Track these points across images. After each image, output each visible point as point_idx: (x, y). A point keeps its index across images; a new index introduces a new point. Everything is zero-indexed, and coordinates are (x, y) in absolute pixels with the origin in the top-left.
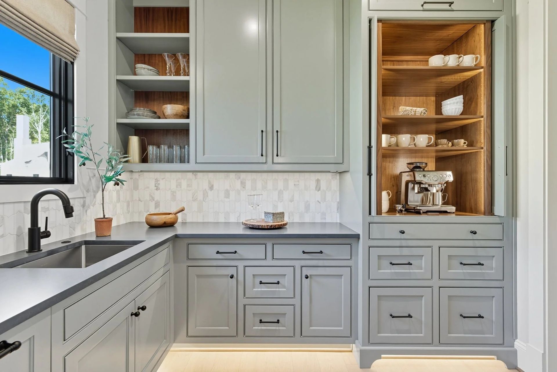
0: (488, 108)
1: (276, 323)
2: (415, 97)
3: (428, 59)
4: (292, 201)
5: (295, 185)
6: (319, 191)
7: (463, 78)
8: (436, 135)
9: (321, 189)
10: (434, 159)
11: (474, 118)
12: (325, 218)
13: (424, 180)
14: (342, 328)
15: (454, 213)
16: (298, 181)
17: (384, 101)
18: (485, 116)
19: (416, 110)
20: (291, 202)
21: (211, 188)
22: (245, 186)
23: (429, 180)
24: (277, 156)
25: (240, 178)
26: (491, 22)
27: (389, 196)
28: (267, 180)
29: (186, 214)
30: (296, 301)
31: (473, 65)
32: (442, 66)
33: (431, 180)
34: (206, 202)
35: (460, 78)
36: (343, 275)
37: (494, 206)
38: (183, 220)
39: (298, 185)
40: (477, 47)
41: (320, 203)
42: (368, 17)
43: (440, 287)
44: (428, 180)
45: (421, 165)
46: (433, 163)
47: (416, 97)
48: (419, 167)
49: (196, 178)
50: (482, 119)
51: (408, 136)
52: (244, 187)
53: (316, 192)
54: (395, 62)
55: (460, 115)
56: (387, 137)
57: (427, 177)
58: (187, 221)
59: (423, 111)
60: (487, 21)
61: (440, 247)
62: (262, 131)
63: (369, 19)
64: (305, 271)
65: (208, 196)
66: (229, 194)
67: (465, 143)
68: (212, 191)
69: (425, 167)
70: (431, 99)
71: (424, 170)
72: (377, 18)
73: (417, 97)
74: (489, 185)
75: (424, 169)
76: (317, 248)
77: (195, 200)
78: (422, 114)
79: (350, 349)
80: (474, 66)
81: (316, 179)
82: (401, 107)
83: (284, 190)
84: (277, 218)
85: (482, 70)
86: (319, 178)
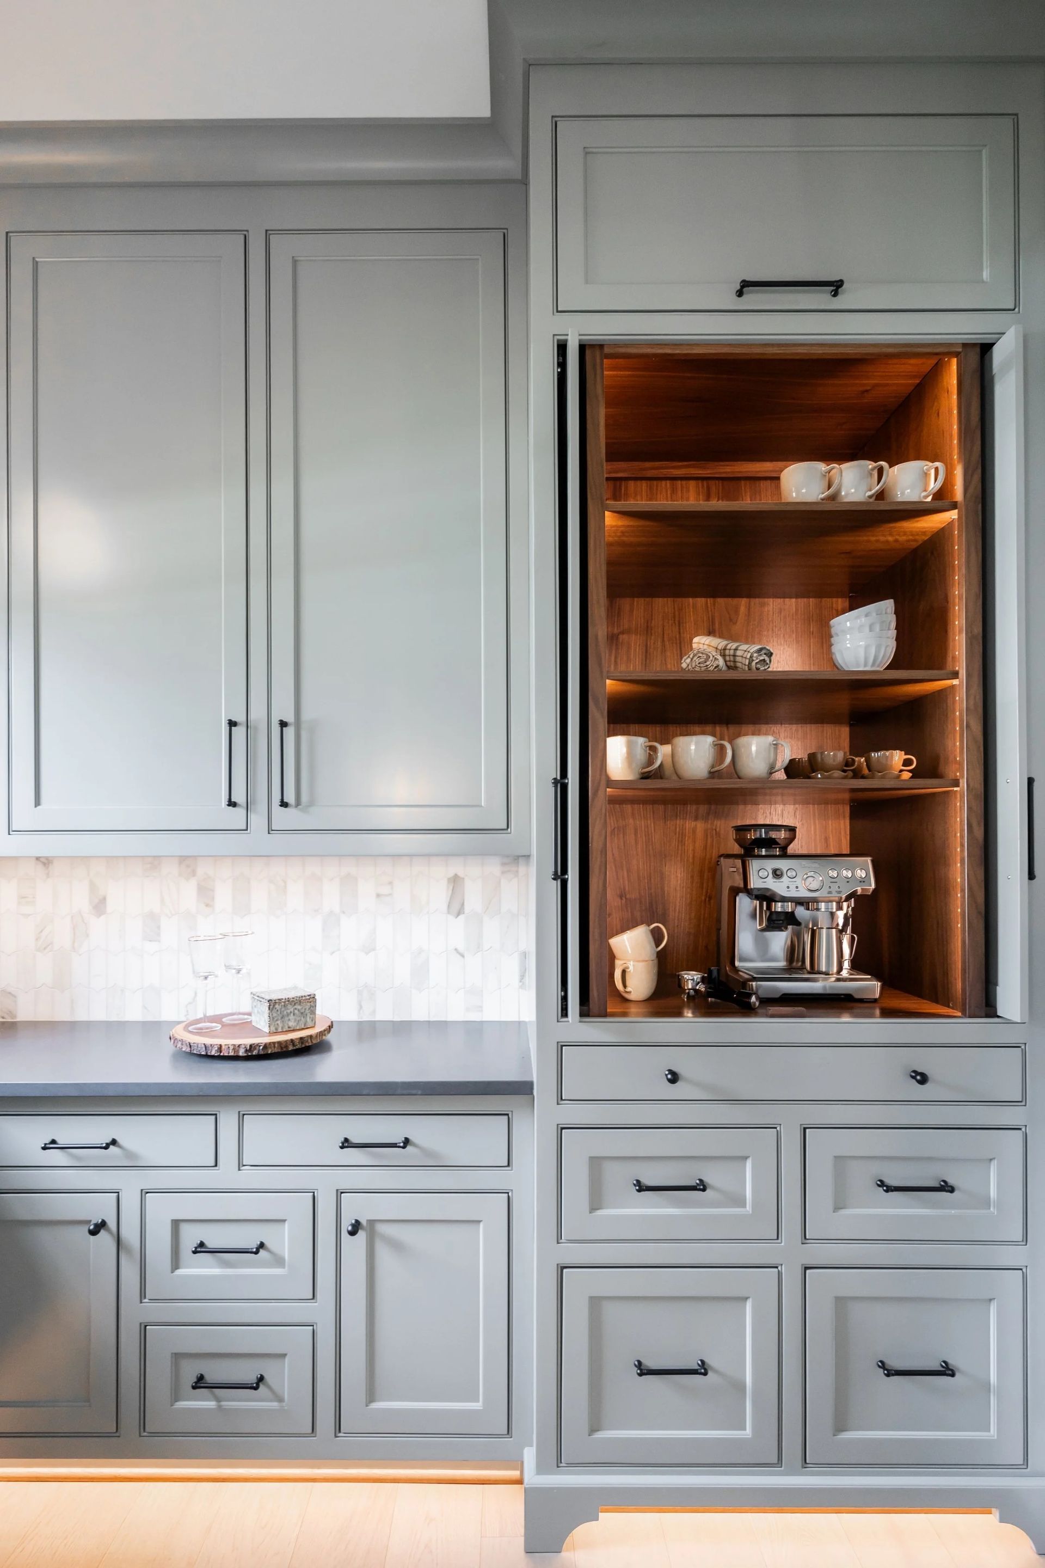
0: (971, 644)
1: (248, 1390)
2: (782, 599)
3: (780, 474)
4: (369, 949)
5: (378, 896)
6: (458, 914)
7: (904, 538)
8: (851, 726)
9: (467, 908)
10: (847, 809)
11: (926, 678)
12: (481, 1007)
13: (779, 887)
14: (478, 1406)
15: (875, 1001)
16: (391, 883)
17: (677, 613)
18: (963, 673)
19: (736, 649)
20: (367, 953)
21: (100, 906)
22: (213, 899)
23: (793, 887)
24: (284, 804)
25: (194, 873)
26: (978, 350)
27: (657, 945)
28: (285, 882)
29: (15, 997)
30: (322, 1312)
31: (926, 497)
32: (819, 500)
33: (797, 887)
34: (80, 955)
35: (896, 541)
36: (482, 1221)
37: (996, 984)
38: (5, 1016)
39: (390, 894)
40: (945, 433)
41: (463, 956)
42: (554, 335)
43: (806, 1268)
44: (788, 887)
45: (773, 835)
46: (842, 822)
47: (784, 597)
48: (769, 843)
49: (48, 875)
50: (955, 682)
51: (708, 741)
52: (207, 905)
53: (451, 918)
54: (712, 483)
55: (888, 668)
56: (630, 746)
57: (785, 878)
58: (19, 1018)
59: (755, 655)
60: (965, 345)
61: (805, 1129)
62: (232, 724)
63: (558, 341)
64: (354, 1209)
65: (88, 936)
66: (159, 927)
67: (907, 763)
68: (103, 917)
69: (791, 840)
70: (834, 605)
71: (784, 855)
72: (580, 341)
73: (787, 600)
74: (980, 913)
75: (784, 849)
76: (391, 1129)
77: (45, 949)
78: (754, 664)
79: (515, 1474)
80: (929, 499)
81: (451, 874)
82: (696, 640)
83: (344, 912)
84: (286, 1019)
85: (954, 514)
86: (461, 874)
